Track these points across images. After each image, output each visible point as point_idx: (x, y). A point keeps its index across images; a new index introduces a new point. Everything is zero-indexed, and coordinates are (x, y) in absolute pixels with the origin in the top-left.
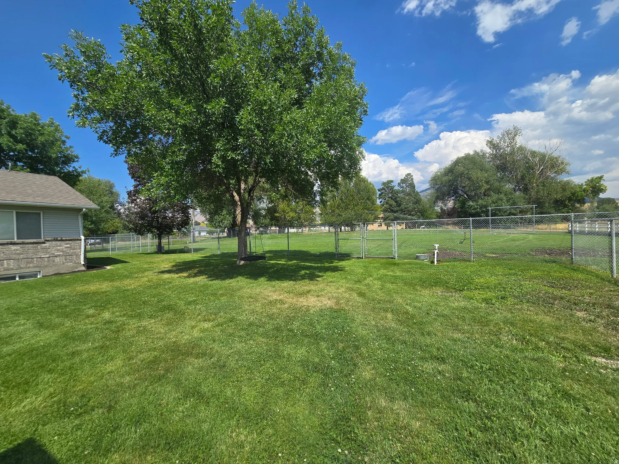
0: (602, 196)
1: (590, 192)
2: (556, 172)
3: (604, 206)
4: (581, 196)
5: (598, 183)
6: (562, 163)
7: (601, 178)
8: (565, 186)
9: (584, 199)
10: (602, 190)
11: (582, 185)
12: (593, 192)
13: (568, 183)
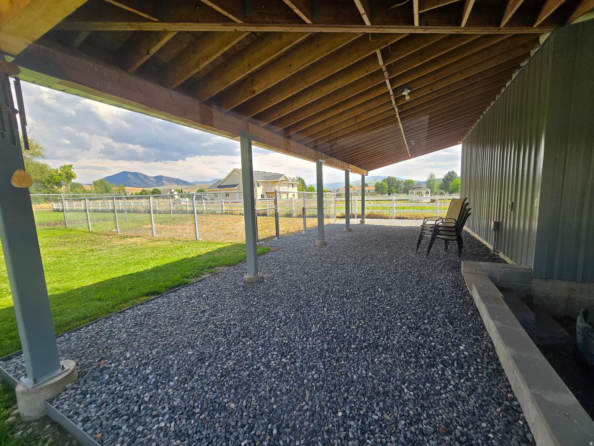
0: (73, 181)
1: (65, 177)
2: (32, 154)
3: (76, 189)
4: (58, 180)
5: (69, 170)
6: (37, 147)
7: (71, 166)
8: (43, 169)
9: (60, 183)
10: (73, 177)
11: (57, 170)
12: (67, 177)
13: (45, 166)
